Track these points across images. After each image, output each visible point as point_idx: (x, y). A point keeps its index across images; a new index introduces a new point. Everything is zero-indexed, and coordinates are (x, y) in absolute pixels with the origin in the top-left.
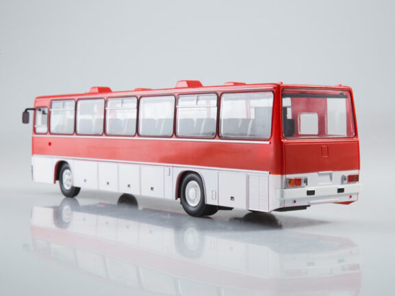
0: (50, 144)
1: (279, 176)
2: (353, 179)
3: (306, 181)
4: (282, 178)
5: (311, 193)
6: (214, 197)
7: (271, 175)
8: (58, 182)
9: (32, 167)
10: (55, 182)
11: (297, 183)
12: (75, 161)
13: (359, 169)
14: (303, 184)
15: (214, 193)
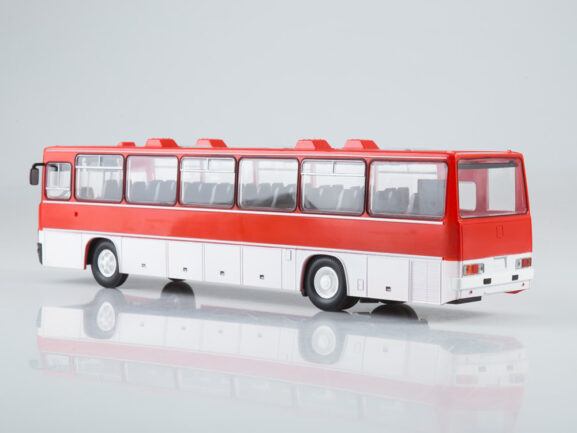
0: (76, 214)
1: (455, 263)
2: (526, 263)
3: (483, 269)
4: (459, 265)
5: (487, 281)
6: (361, 288)
7: (445, 261)
8: (89, 267)
9: (40, 245)
10: (85, 268)
11: (474, 270)
12: (124, 239)
13: (531, 251)
14: (481, 271)
15: (361, 283)
